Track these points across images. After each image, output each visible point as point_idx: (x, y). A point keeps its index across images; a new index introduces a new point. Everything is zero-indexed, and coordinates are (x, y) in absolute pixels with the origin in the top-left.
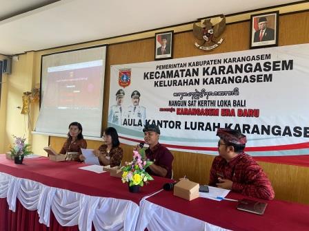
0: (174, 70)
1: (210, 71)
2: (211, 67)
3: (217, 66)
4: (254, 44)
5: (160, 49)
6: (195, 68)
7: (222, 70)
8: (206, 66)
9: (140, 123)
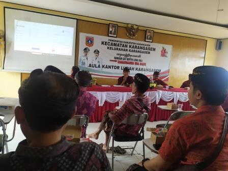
1: (132, 47)
5: (111, 31)
6: (126, 44)
8: (130, 44)
9: (99, 66)
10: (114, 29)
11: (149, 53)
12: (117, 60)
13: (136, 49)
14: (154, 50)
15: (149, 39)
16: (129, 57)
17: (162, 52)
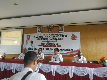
0: (42, 36)
1: (51, 37)
2: (51, 36)
3: (52, 36)
4: (60, 32)
5: (38, 31)
6: (47, 36)
8: (50, 35)
9: (33, 49)
10: (40, 29)
11: (62, 39)
12: (43, 45)
13: (53, 38)
14: (66, 36)
15: (62, 31)
16: (49, 43)
17: (72, 37)
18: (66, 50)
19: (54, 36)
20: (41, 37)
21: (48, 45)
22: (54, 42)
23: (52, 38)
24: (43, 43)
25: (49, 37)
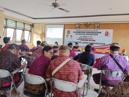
4: (95, 28)
5: (77, 27)
7: (89, 32)
8: (86, 31)
9: (72, 42)
10: (78, 26)
11: (97, 35)
12: (80, 39)
14: (100, 33)
15: (97, 28)
16: (86, 37)
17: (105, 33)
18: (99, 44)
19: (90, 32)
20: (79, 32)
21: (84, 39)
22: (89, 37)
23: (88, 33)
24: (80, 37)
25: (85, 33)
